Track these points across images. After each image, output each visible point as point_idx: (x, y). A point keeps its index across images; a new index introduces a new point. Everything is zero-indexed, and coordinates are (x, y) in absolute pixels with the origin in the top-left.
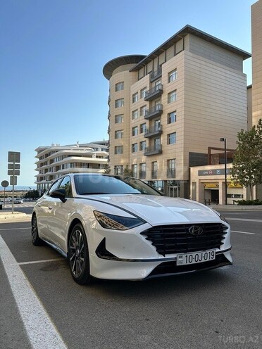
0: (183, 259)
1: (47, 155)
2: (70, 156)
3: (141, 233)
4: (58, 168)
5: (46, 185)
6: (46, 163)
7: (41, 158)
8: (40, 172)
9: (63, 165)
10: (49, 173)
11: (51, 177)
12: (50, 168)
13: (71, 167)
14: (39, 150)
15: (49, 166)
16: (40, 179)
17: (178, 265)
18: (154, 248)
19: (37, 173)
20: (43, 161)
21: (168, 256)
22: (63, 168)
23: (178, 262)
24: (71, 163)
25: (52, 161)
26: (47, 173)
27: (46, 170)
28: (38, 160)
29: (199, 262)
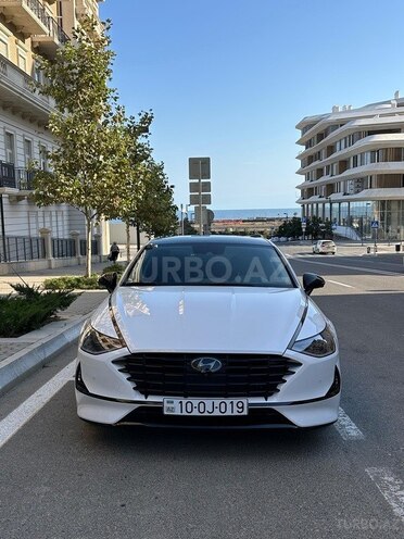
0: (175, 406)
1: (321, 136)
2: (371, 133)
3: (113, 362)
4: (344, 165)
5: (320, 206)
6: (317, 156)
7: (308, 145)
8: (308, 179)
9: (355, 158)
10: (325, 178)
11: (331, 188)
12: (328, 167)
13: (373, 161)
14: (305, 126)
15: (324, 162)
16: (308, 192)
17: (165, 413)
18: (131, 385)
19: (302, 179)
20: (313, 150)
21: (151, 399)
22: (355, 165)
23: (165, 409)
24: (373, 152)
25: (331, 149)
26: (322, 179)
27: (320, 173)
28: (303, 149)
29: (206, 414)
